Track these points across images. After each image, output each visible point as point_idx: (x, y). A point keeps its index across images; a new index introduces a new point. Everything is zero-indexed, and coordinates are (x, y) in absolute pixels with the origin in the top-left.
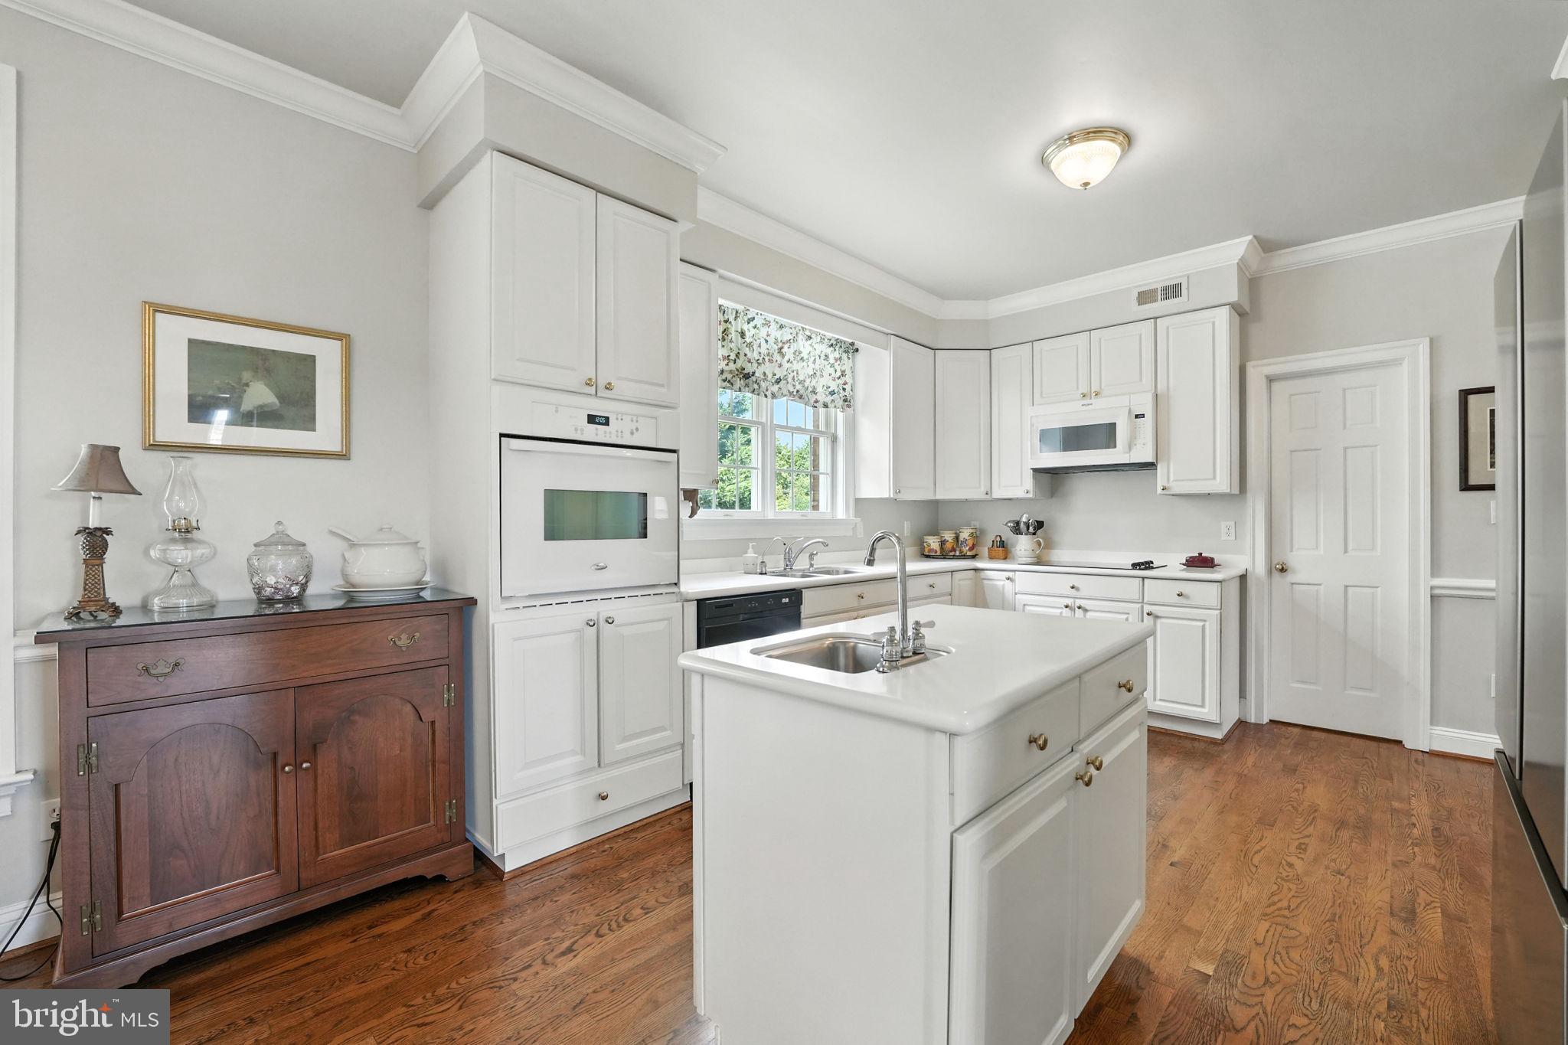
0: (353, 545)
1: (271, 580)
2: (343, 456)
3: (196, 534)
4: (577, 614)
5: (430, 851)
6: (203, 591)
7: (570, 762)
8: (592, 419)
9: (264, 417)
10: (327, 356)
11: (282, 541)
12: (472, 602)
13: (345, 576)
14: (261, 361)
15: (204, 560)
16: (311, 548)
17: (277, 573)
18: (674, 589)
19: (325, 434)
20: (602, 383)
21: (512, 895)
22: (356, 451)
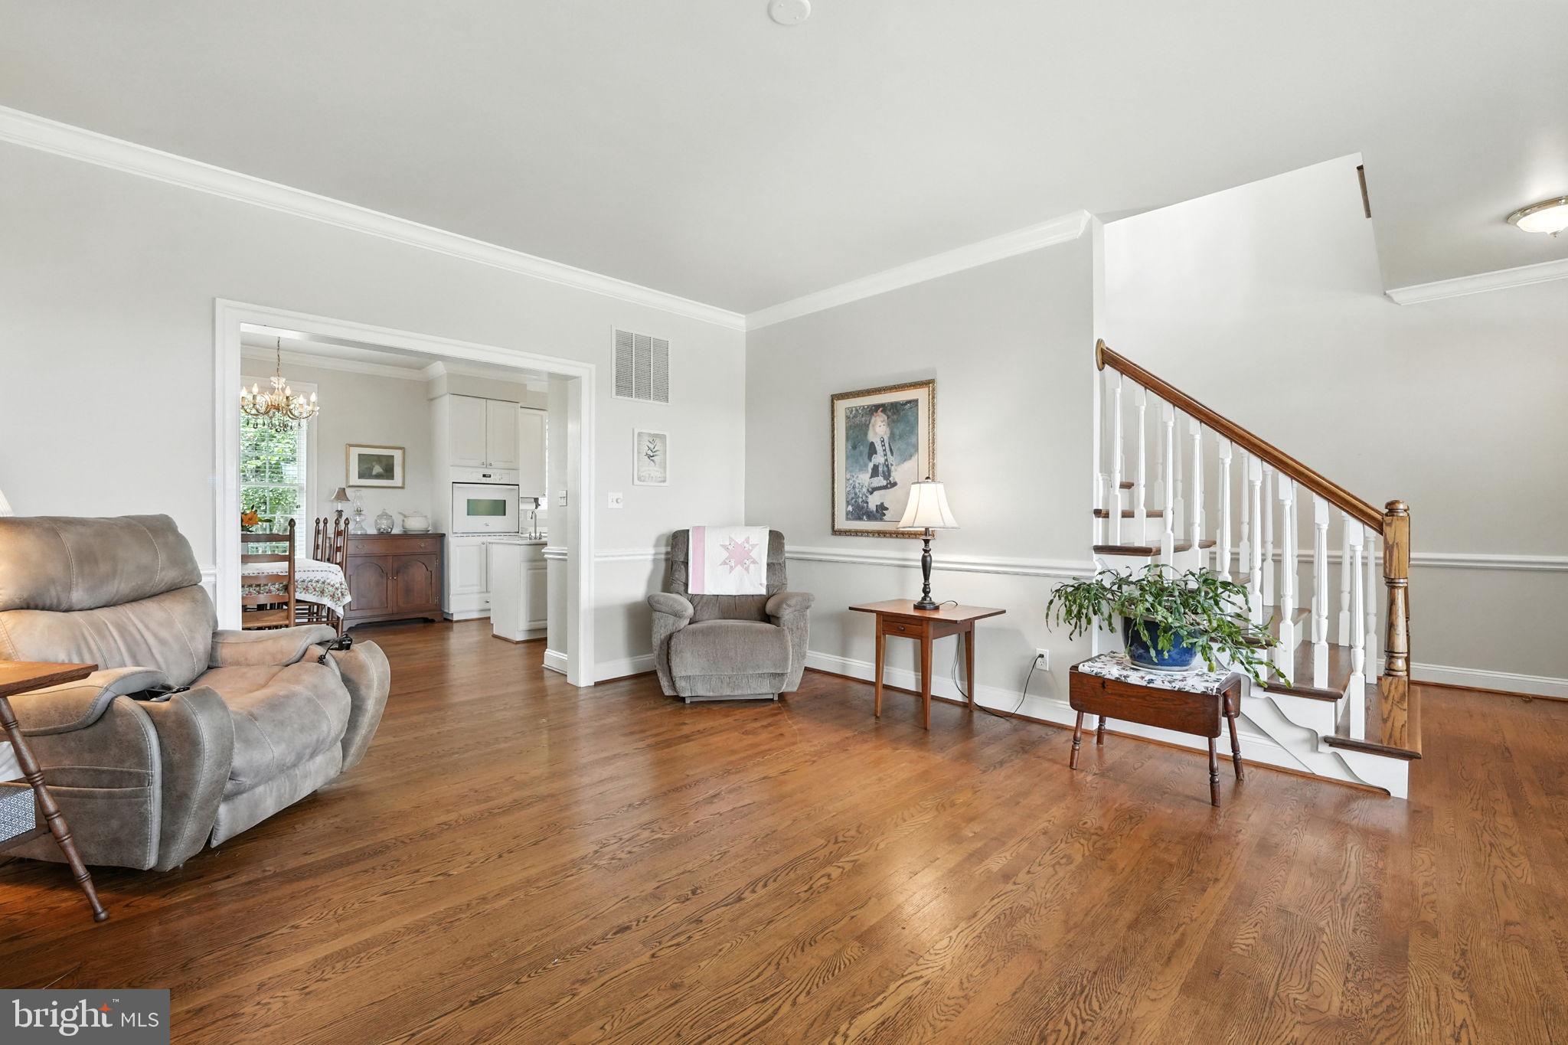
0: (405, 516)
1: (383, 527)
2: (402, 488)
3: (362, 513)
4: (479, 540)
5: (430, 611)
6: (364, 529)
7: (476, 589)
8: (484, 476)
9: (378, 476)
10: (397, 455)
11: (385, 515)
12: (443, 535)
13: (403, 527)
14: (379, 459)
15: (363, 520)
16: (394, 517)
17: (384, 525)
18: (517, 534)
19: (397, 480)
20: (488, 463)
21: (455, 626)
22: (406, 486)
